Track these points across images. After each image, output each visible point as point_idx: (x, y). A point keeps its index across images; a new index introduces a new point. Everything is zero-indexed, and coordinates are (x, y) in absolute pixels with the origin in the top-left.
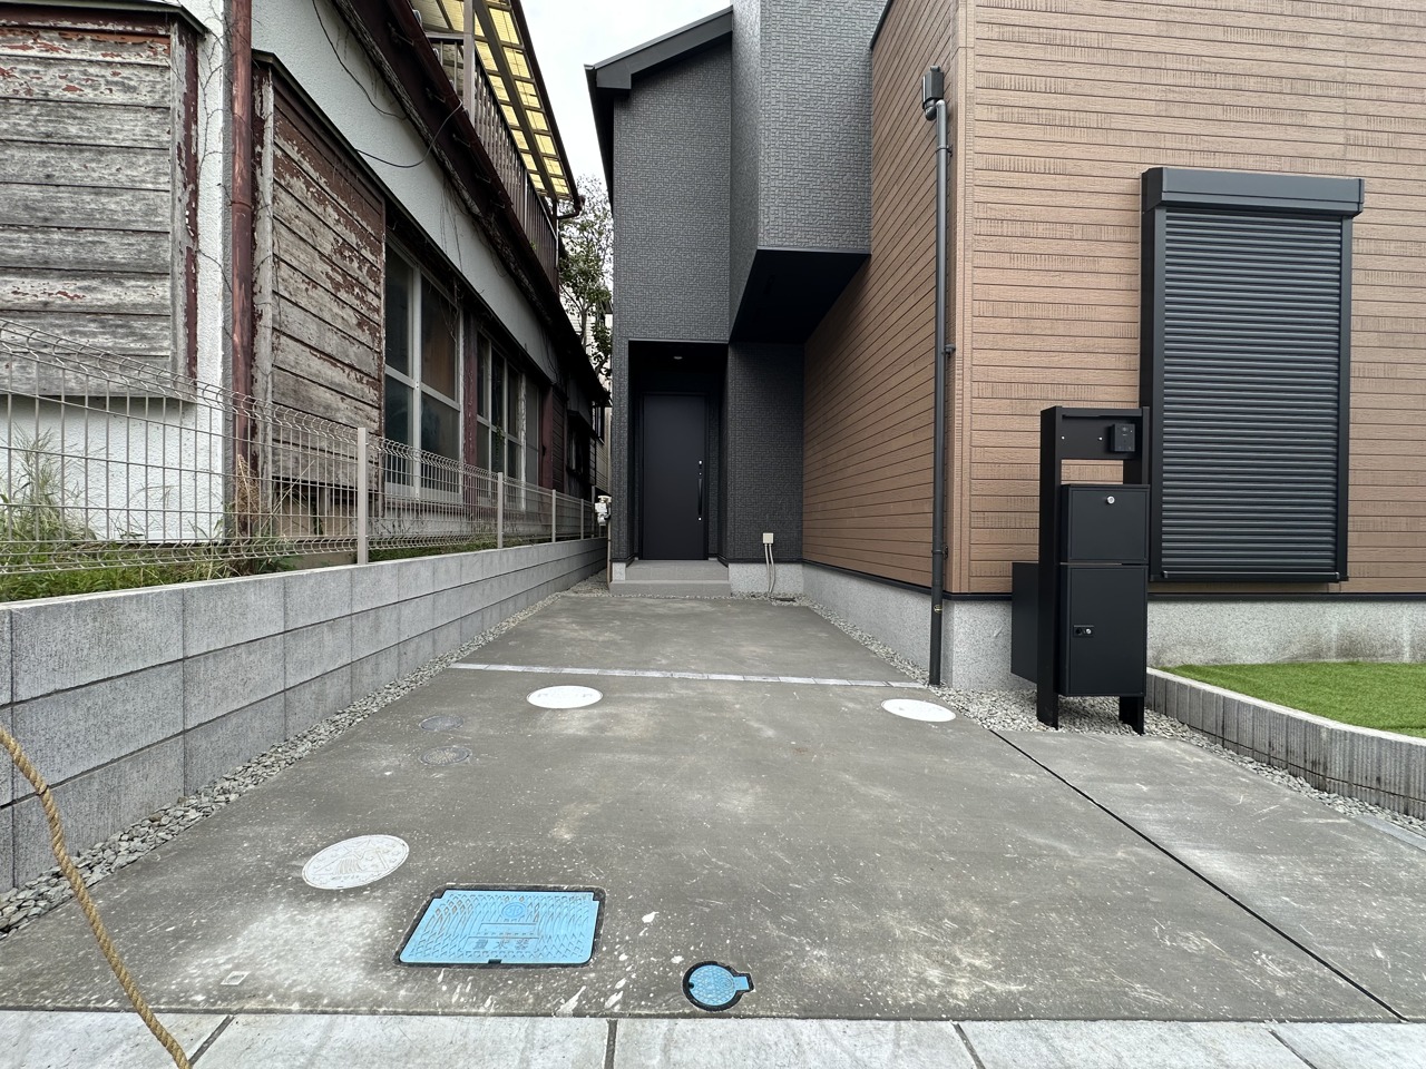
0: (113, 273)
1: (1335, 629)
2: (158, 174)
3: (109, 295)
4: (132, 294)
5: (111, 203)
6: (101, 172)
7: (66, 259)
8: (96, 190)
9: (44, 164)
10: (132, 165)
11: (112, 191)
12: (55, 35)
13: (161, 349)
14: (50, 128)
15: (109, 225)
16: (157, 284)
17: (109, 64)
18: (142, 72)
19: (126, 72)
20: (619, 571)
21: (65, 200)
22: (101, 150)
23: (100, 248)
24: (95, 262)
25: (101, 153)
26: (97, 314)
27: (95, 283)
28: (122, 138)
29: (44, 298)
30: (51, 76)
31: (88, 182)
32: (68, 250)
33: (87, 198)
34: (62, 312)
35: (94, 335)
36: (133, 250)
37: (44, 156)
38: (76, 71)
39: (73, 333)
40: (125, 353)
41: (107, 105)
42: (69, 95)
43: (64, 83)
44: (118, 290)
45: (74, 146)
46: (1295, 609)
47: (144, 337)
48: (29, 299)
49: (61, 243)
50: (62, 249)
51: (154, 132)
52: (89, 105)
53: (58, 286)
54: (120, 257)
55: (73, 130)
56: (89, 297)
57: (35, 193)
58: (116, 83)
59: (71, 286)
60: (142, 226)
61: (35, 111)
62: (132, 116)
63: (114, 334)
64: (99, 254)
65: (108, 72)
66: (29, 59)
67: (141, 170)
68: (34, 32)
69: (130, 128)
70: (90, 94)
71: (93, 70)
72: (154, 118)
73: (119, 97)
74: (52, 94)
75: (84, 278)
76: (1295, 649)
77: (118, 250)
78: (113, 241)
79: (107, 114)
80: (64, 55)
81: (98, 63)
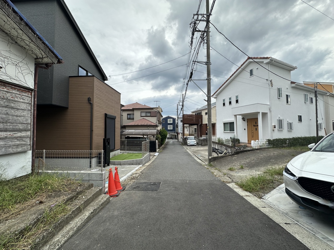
0: (20, 131)
2: (28, 114)
3: (19, 134)
4: (23, 134)
5: (19, 118)
6: (18, 113)
7: (11, 128)
8: (17, 116)
9: (6, 111)
10: (23, 112)
11: (20, 116)
12: (10, 88)
13: (28, 143)
14: (8, 104)
15: (19, 122)
16: (28, 132)
17: (20, 94)
18: (26, 97)
19: (23, 97)
21: (10, 117)
22: (18, 109)
23: (17, 126)
24: (16, 129)
26: (16, 138)
27: (16, 132)
28: (22, 108)
29: (6, 136)
30: (8, 95)
31: (15, 115)
32: (11, 127)
33: (15, 117)
34: (9, 138)
35: (16, 142)
36: (23, 127)
37: (6, 109)
38: (14, 95)
39: (12, 142)
40: (22, 144)
41: (19, 102)
42: (12, 99)
43: (11, 97)
44: (21, 133)
45: (13, 108)
47: (25, 141)
48: (2, 136)
50: (9, 126)
51: (28, 107)
52: (15, 101)
53: (9, 133)
55: (13, 105)
56: (15, 135)
57: (4, 116)
58: (21, 98)
59: (11, 133)
60: (25, 123)
61: (5, 101)
62: (24, 104)
63: (20, 141)
64: (17, 127)
65: (20, 96)
66: (3, 91)
67: (25, 113)
68: (6, 87)
69: (24, 106)
70: (16, 99)
71: (17, 95)
72: (28, 105)
73: (22, 101)
74: (9, 98)
75: (14, 132)
77: (21, 127)
78: (20, 125)
80: (11, 91)
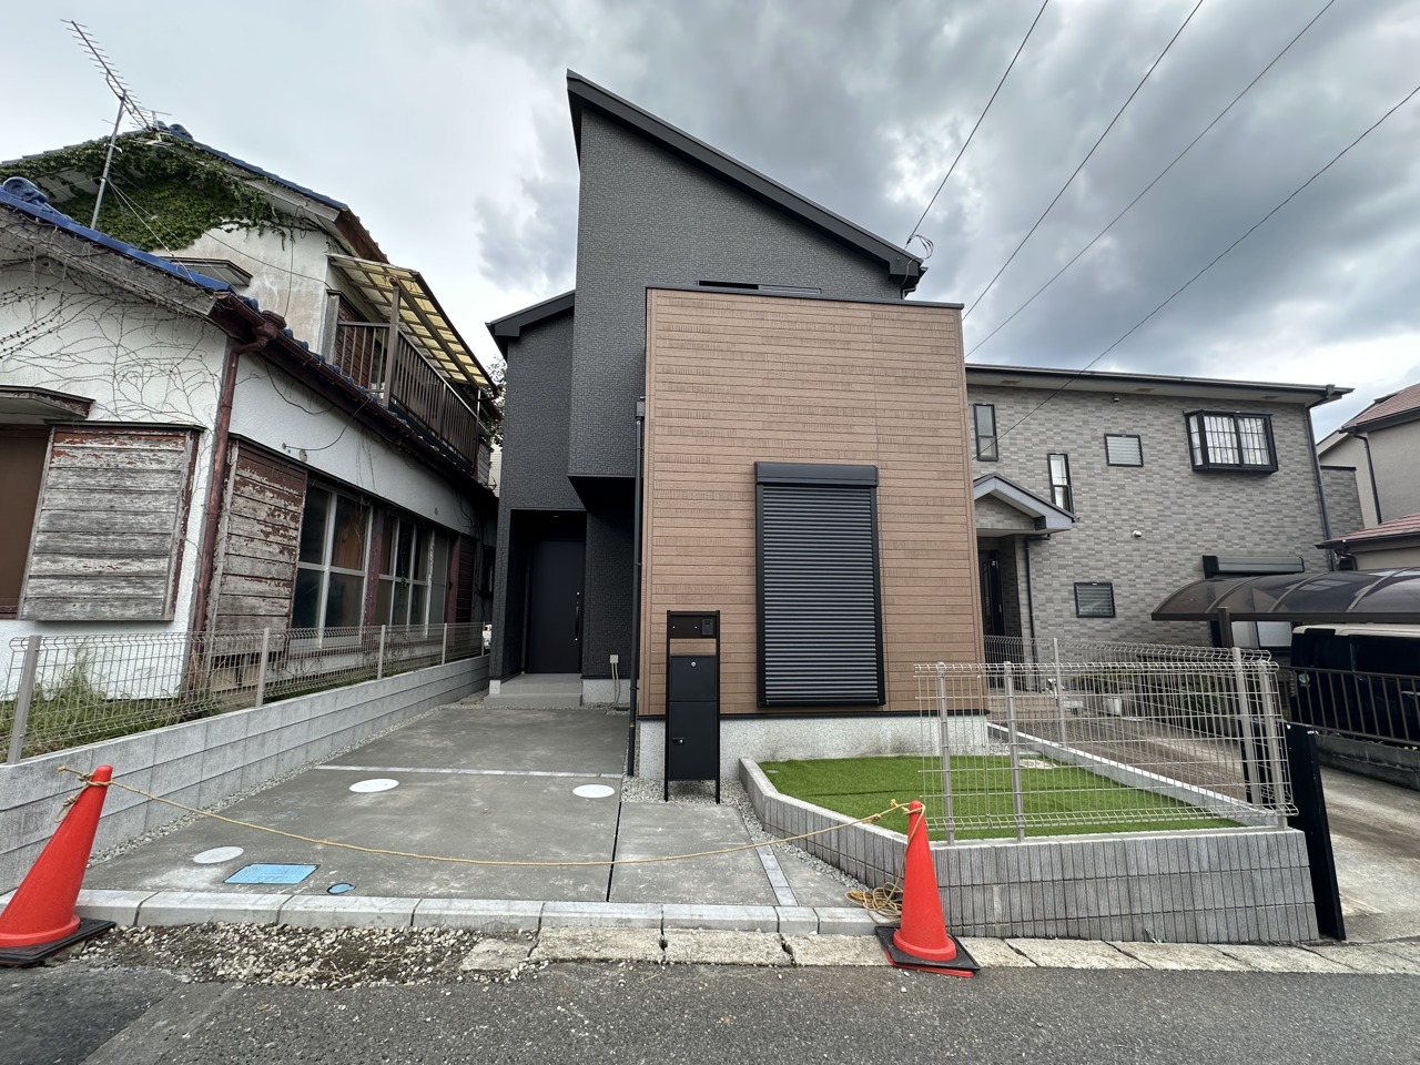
0: (139, 555)
1: (889, 735)
2: (170, 504)
3: (135, 566)
4: (148, 566)
5: (143, 520)
6: (140, 504)
7: (115, 549)
8: (136, 514)
9: (110, 500)
10: (157, 500)
11: (144, 514)
12: (126, 437)
13: (159, 594)
14: (117, 482)
15: (140, 530)
16: (161, 560)
17: (152, 450)
18: (169, 454)
19: (160, 454)
20: (495, 686)
21: (119, 519)
22: (141, 493)
23: (134, 542)
24: (130, 550)
25: (142, 494)
26: (126, 577)
27: (128, 561)
28: (153, 487)
29: (100, 569)
30: (121, 457)
31: (132, 509)
32: (116, 544)
33: (131, 517)
34: (109, 576)
35: (124, 588)
36: (151, 543)
37: (111, 497)
38: (134, 455)
39: (112, 587)
40: (138, 597)
41: (148, 471)
42: (129, 466)
43: (127, 460)
44: (140, 564)
45: (128, 491)
46: (862, 722)
47: (150, 588)
48: (91, 570)
49: (113, 540)
50: (114, 543)
51: (171, 483)
52: (139, 471)
53: (108, 562)
54: (143, 547)
55: (129, 483)
56: (124, 568)
57: (103, 515)
58: (154, 460)
59: (115, 563)
60: (157, 531)
61: (110, 474)
62: (160, 475)
63: (134, 587)
64: (132, 546)
65: (150, 455)
66: (110, 449)
67: (161, 502)
68: (116, 437)
69: (158, 482)
70: (140, 465)
71: (142, 454)
72: (172, 476)
73: (155, 466)
74: (120, 466)
75: (123, 558)
76: (863, 748)
77: (143, 544)
78: (140, 539)
79: (147, 475)
80: (129, 446)
81: (146, 450)
